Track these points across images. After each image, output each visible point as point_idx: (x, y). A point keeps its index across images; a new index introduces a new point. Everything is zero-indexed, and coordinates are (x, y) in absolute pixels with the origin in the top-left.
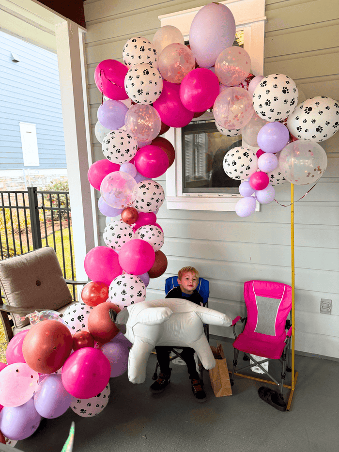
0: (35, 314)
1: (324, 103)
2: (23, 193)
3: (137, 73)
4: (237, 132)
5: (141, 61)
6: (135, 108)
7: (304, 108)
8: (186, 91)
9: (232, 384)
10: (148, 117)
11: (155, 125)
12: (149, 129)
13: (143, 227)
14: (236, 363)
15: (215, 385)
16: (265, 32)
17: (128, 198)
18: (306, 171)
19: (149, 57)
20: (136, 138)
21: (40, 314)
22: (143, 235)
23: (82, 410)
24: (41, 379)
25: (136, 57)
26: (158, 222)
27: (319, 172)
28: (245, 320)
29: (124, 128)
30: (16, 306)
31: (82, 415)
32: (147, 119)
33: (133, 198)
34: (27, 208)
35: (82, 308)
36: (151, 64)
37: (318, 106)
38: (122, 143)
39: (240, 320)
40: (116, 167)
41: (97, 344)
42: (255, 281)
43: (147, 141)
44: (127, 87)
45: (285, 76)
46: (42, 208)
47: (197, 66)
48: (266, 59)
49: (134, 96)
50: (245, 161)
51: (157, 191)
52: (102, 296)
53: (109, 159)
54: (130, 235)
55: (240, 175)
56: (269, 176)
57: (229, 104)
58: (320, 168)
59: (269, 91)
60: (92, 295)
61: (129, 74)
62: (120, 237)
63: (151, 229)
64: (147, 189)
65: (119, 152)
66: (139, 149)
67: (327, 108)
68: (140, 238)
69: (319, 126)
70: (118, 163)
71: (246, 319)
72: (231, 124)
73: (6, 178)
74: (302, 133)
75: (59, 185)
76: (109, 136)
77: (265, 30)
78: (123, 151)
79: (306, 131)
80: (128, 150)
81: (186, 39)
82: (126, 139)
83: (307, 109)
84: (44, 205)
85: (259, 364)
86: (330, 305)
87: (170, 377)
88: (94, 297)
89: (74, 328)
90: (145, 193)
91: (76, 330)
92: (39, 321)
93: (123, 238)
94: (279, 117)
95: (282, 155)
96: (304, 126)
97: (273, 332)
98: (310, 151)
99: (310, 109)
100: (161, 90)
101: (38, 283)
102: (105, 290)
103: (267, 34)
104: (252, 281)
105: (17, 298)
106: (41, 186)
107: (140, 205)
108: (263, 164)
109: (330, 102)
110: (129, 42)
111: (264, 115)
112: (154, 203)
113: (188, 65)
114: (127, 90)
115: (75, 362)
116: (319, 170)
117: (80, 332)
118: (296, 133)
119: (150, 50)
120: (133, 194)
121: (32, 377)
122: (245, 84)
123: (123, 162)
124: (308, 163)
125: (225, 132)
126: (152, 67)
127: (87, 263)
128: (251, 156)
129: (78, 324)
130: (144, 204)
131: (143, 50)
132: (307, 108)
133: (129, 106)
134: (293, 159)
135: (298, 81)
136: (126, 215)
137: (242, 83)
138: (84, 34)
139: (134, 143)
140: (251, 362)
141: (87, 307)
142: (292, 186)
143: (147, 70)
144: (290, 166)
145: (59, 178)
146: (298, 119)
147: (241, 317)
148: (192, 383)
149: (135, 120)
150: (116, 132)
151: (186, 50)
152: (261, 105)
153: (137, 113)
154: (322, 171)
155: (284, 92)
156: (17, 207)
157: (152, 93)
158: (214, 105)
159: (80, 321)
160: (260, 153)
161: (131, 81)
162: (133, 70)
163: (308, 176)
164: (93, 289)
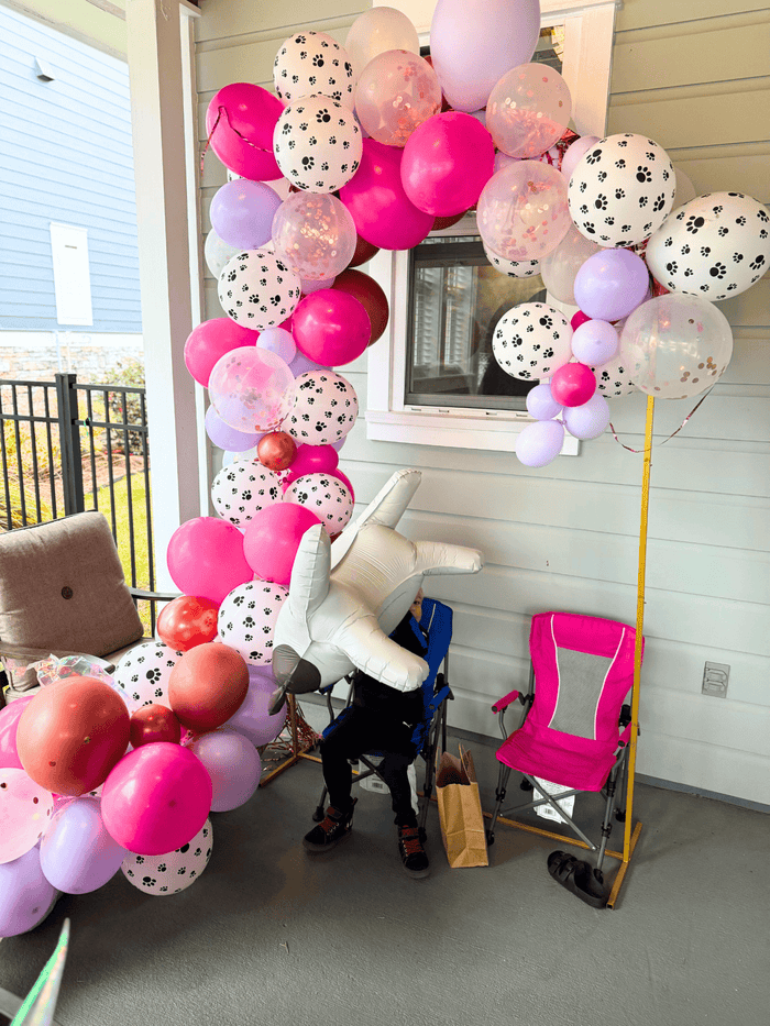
0: (50, 663)
1: (733, 208)
2: (46, 385)
3: (301, 119)
4: (532, 268)
5: (314, 89)
6: (298, 200)
7: (686, 219)
8: (416, 165)
9: (490, 841)
10: (327, 223)
11: (343, 242)
12: (329, 249)
13: (306, 477)
14: (503, 796)
15: (449, 842)
16: (615, 32)
17: (274, 410)
18: (682, 368)
19: (334, 82)
20: (296, 270)
21: (62, 662)
22: (305, 496)
23: (147, 879)
24: (58, 805)
25: (303, 79)
26: (341, 467)
27: (711, 371)
28: (529, 700)
29: (269, 246)
30: (16, 643)
31: (145, 889)
32: (326, 228)
33: (285, 409)
34: (54, 420)
35: (157, 654)
36: (338, 98)
37: (717, 217)
38: (264, 281)
39: (518, 699)
40: (250, 337)
41: (187, 736)
42: (556, 614)
43: (323, 278)
44: (278, 151)
45: (646, 140)
46: (88, 423)
47: (446, 106)
48: (613, 97)
49: (295, 171)
50: (542, 336)
51: (341, 397)
52: (205, 629)
53: (232, 318)
54: (272, 491)
55: (529, 369)
56: (598, 374)
57: (515, 202)
58: (713, 363)
59: (605, 175)
60: (182, 626)
61: (284, 119)
62: (249, 497)
63: (322, 482)
64: (318, 391)
65: (256, 301)
66: (303, 296)
67: (738, 221)
68: (295, 500)
69: (718, 264)
70: (253, 327)
71: (531, 698)
72: (517, 247)
73: (17, 350)
74: (678, 278)
75: (136, 371)
76: (235, 264)
77: (615, 28)
78: (265, 301)
79: (687, 274)
80: (278, 298)
81: (423, 42)
82: (274, 271)
83: (693, 221)
84: (90, 414)
85: (553, 800)
86: (724, 678)
87: (350, 817)
88: (185, 630)
89: (138, 697)
90: (312, 400)
91: (141, 702)
92: (57, 678)
93: (256, 499)
94: (625, 237)
95: (630, 325)
96: (683, 263)
97: (590, 732)
98: (692, 321)
99: (700, 222)
100: (359, 160)
101: (67, 593)
102: (211, 616)
103: (618, 35)
104: (549, 614)
105: (17, 624)
106: (94, 372)
107: (300, 426)
108: (584, 346)
109: (748, 207)
110: (290, 44)
111: (592, 231)
112: (331, 423)
113: (424, 104)
114: (278, 156)
115: (133, 773)
116: (710, 366)
117: (149, 708)
118: (664, 277)
119: (337, 64)
120: (285, 402)
121: (36, 801)
122: (555, 154)
123: (266, 326)
124: (688, 349)
125: (504, 266)
126: (337, 105)
127: (173, 551)
128: (557, 326)
129: (146, 689)
130: (310, 426)
131: (321, 63)
132: (692, 218)
133: (285, 194)
134: (653, 338)
135: (677, 154)
136: (267, 448)
137: (547, 153)
138: (193, 20)
139: (292, 282)
140: (537, 795)
141: (170, 653)
142: (650, 401)
143: (326, 111)
144: (648, 355)
145: (137, 354)
146: (670, 243)
147: (521, 694)
148: (400, 835)
149: (294, 229)
150: (252, 254)
151: (421, 68)
152: (585, 207)
153: (303, 213)
154: (719, 369)
155: (641, 178)
156: (32, 419)
157: (335, 167)
158: (480, 203)
159: (153, 682)
160: (579, 319)
161: (289, 138)
162: (294, 111)
163: (683, 380)
164: (185, 612)
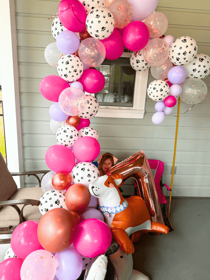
3: (103, 14)
22: (87, 133)
35: (55, 195)
37: (206, 59)
49: (97, 31)
59: (187, 47)
63: (92, 129)
69: (206, 70)
79: (199, 72)
83: (200, 59)
86: (176, 169)
93: (74, 138)
111: (178, 60)
143: (110, 13)
146: (194, 64)
150: (72, 56)
159: (58, 205)
164: (62, 177)
